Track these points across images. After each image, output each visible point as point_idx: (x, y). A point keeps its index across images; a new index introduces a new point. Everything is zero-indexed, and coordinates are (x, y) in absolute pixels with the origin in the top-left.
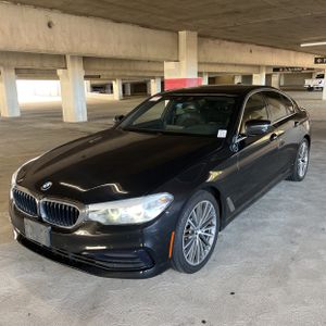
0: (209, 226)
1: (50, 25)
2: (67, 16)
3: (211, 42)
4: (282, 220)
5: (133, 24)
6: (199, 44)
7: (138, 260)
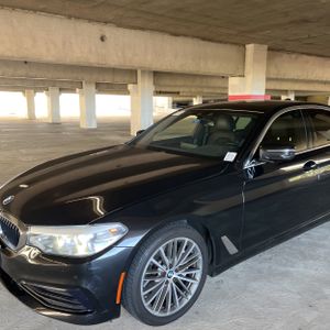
0: (191, 268)
1: (102, 39)
2: (121, 30)
3: (285, 56)
4: (313, 272)
5: (194, 37)
6: (269, 58)
7: (75, 301)
